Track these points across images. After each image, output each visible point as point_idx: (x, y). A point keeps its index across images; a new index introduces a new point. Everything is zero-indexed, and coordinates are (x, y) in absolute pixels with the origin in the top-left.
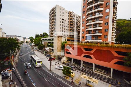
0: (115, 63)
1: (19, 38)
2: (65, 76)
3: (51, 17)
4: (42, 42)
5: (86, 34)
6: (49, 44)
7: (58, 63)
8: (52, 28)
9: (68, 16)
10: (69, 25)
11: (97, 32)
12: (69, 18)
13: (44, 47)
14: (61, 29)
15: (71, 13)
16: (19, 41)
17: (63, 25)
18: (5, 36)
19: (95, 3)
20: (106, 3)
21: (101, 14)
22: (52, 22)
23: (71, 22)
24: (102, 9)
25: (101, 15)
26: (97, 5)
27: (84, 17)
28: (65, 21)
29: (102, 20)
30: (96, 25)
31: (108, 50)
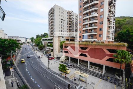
0: (107, 60)
1: (20, 39)
2: (61, 72)
3: (50, 17)
4: (42, 42)
5: (83, 33)
6: (49, 44)
7: (56, 61)
8: (52, 28)
9: (67, 15)
10: (68, 24)
11: (93, 31)
12: (67, 17)
13: (44, 47)
14: (60, 29)
15: (70, 13)
16: (20, 42)
17: (62, 25)
18: (6, 38)
19: (91, 3)
20: (101, 3)
21: (96, 13)
22: (52, 22)
23: (70, 21)
24: (97, 9)
25: (96, 15)
26: (93, 4)
27: (81, 17)
28: (64, 20)
29: (97, 20)
30: (92, 25)
31: (101, 48)
